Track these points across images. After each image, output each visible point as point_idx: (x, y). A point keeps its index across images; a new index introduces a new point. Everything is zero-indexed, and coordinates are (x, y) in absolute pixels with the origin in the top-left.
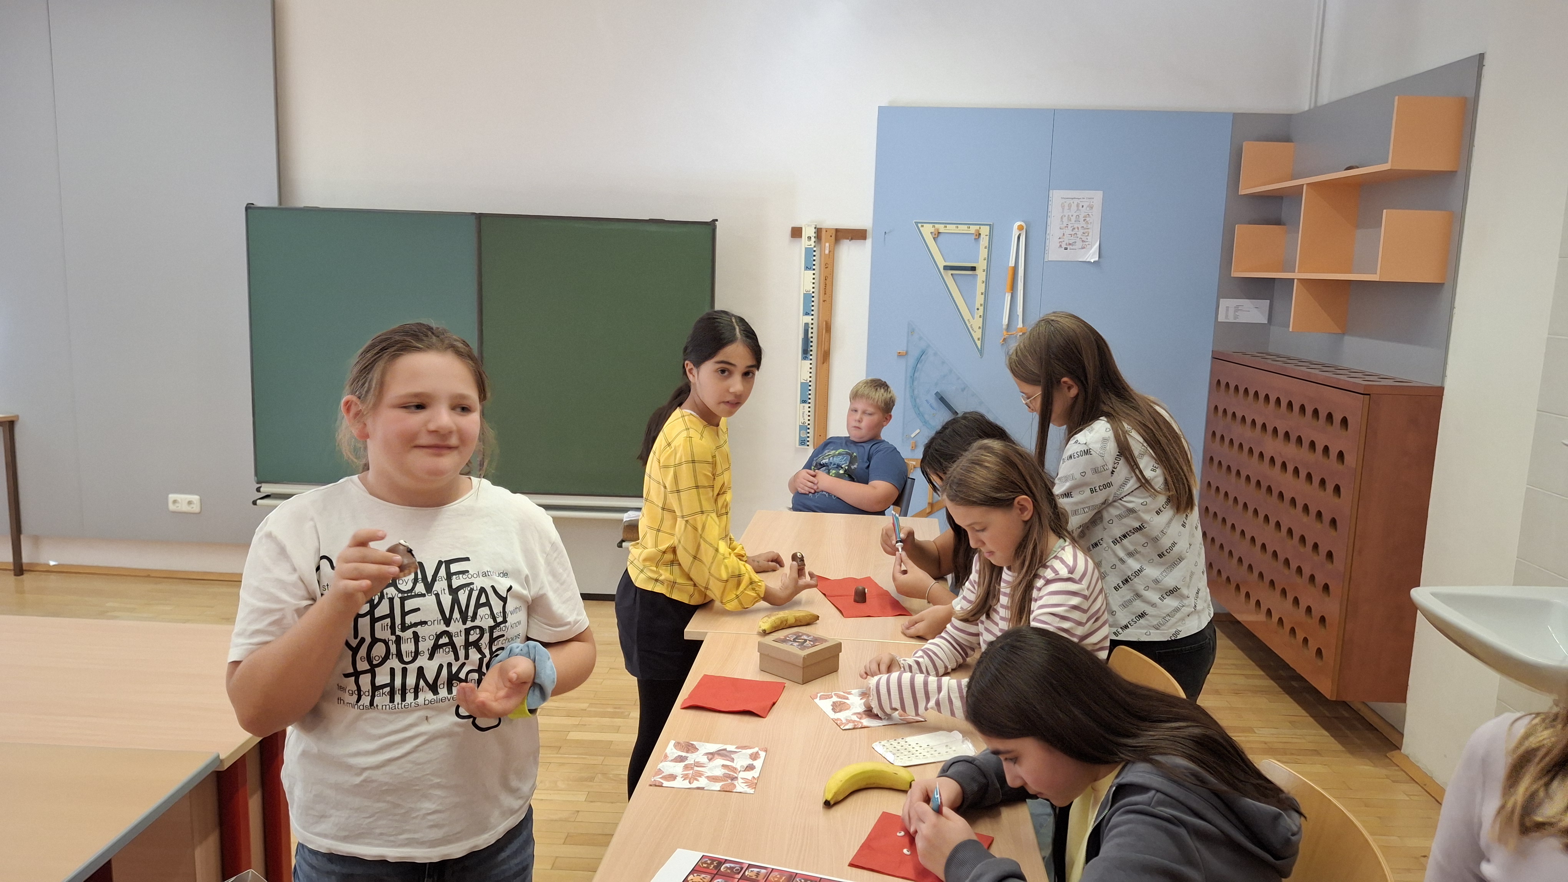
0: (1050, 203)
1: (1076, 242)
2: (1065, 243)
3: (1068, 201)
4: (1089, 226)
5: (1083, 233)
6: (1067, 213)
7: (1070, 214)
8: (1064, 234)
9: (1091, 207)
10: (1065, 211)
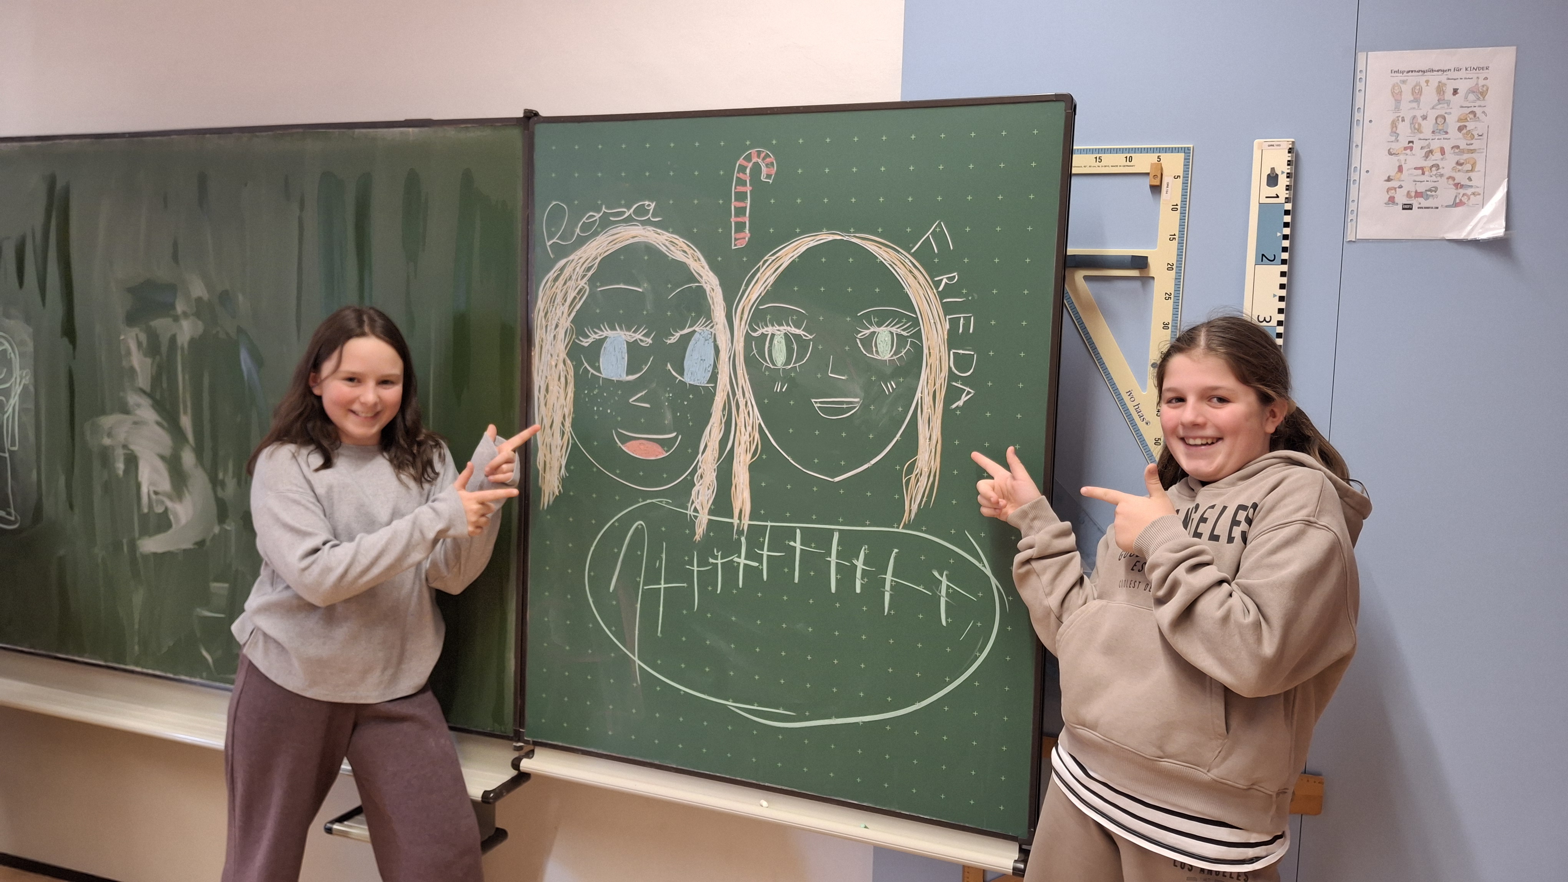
0: (1359, 86)
1: (1436, 190)
2: (1403, 191)
3: (1412, 79)
4: (1476, 144)
5: (1458, 163)
6: (1407, 109)
7: (1419, 114)
8: (1400, 169)
9: (1481, 93)
10: (1405, 105)
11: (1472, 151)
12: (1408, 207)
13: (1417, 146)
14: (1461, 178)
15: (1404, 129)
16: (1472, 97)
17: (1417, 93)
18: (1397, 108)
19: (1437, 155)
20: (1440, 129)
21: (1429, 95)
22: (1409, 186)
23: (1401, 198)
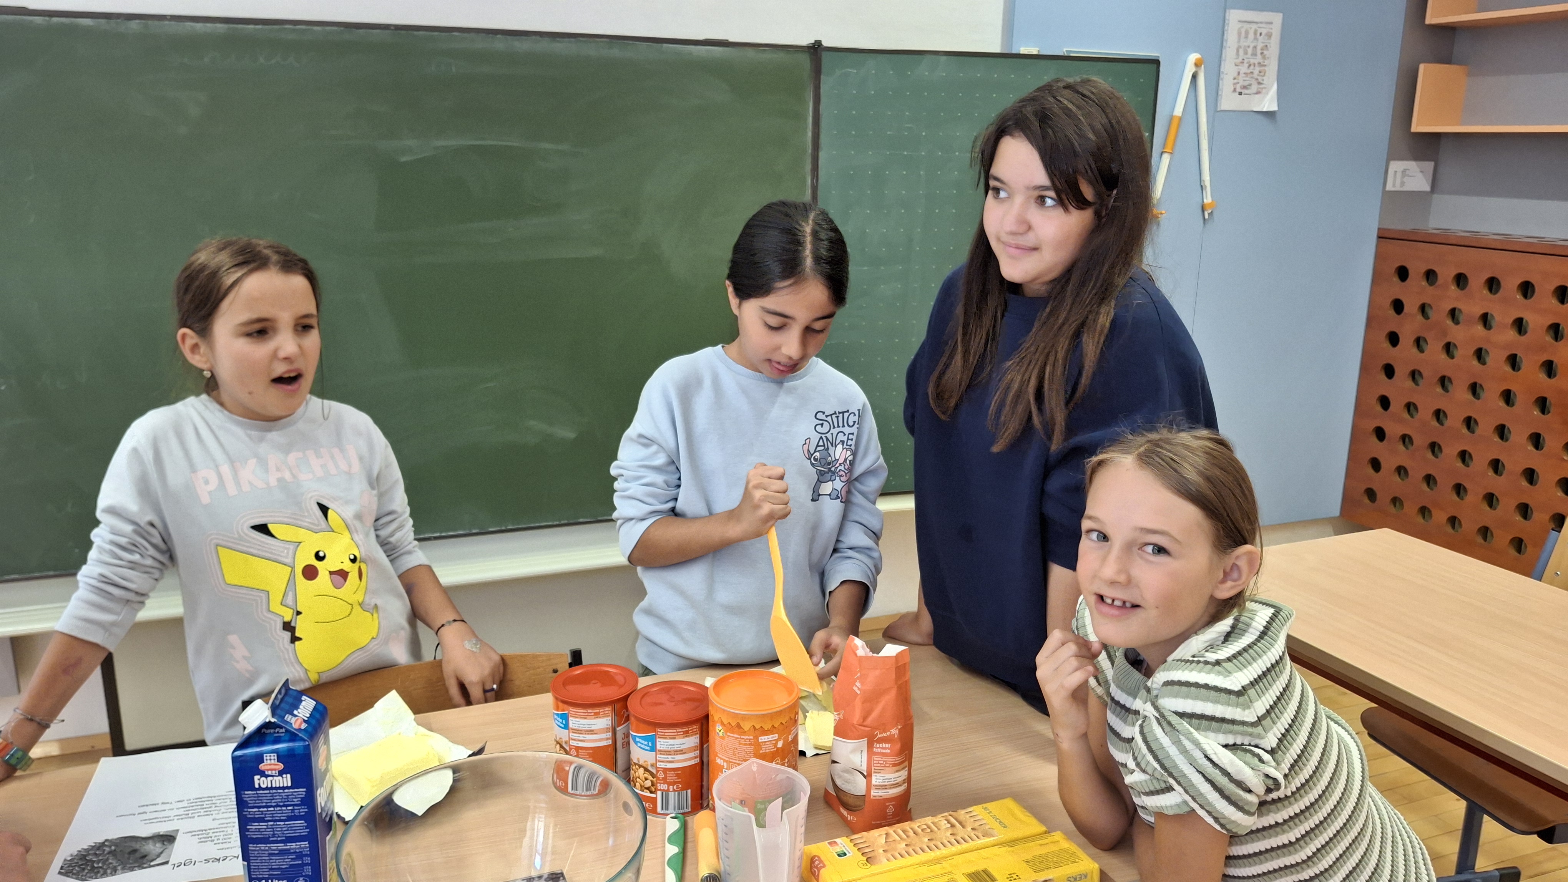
0: (1226, 28)
1: (1250, 85)
2: (1239, 85)
3: (1246, 26)
4: (1266, 62)
5: (1260, 72)
6: (1244, 43)
7: (1246, 44)
8: (1239, 73)
9: (1269, 35)
10: (1242, 39)
11: (1265, 66)
12: (1240, 94)
13: (1246, 61)
14: (1260, 79)
15: (1241, 52)
16: (1266, 38)
17: (1247, 33)
18: (1239, 41)
19: (1252, 67)
20: (1254, 54)
21: (1251, 36)
22: (1241, 83)
23: (1239, 90)
